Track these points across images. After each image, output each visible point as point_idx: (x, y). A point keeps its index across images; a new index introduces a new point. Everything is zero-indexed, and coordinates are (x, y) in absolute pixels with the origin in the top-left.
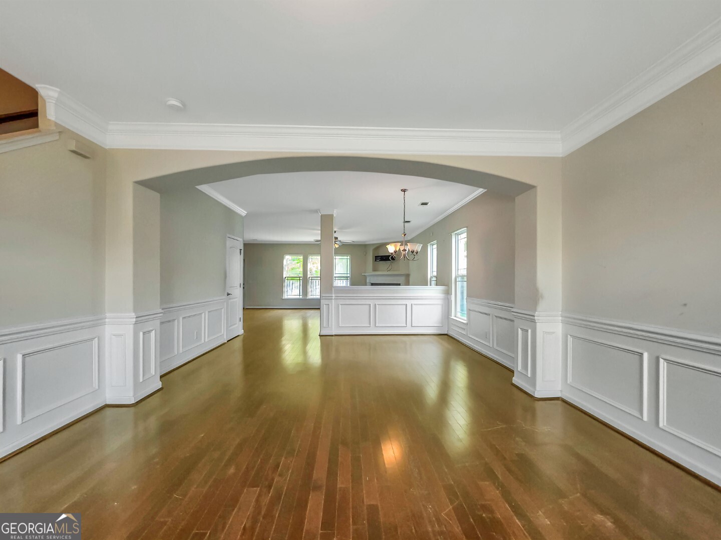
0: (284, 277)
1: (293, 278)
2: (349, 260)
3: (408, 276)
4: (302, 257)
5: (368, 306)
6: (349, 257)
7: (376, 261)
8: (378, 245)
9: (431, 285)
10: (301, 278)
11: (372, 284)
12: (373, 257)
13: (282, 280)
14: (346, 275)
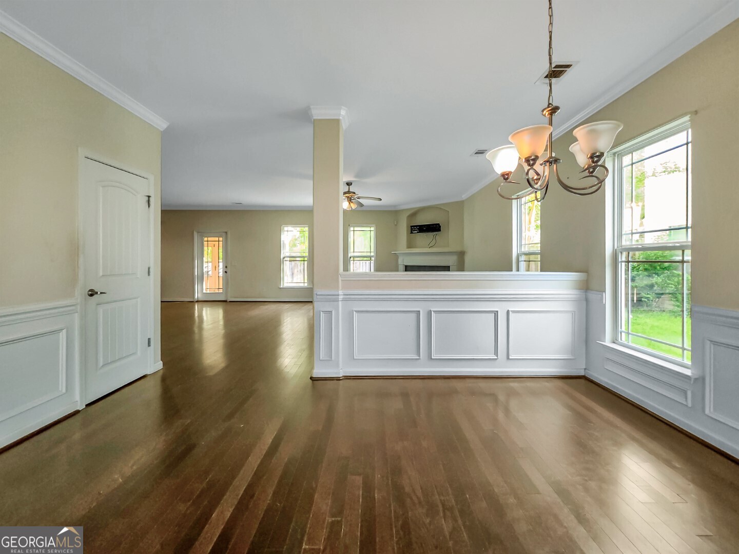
0: (282, 257)
1: (293, 259)
2: (372, 233)
3: (461, 255)
4: (307, 229)
5: (414, 316)
6: (372, 229)
7: (411, 233)
8: (416, 210)
9: (518, 270)
10: (306, 259)
11: (408, 268)
12: (407, 227)
13: (279, 262)
14: (368, 254)
